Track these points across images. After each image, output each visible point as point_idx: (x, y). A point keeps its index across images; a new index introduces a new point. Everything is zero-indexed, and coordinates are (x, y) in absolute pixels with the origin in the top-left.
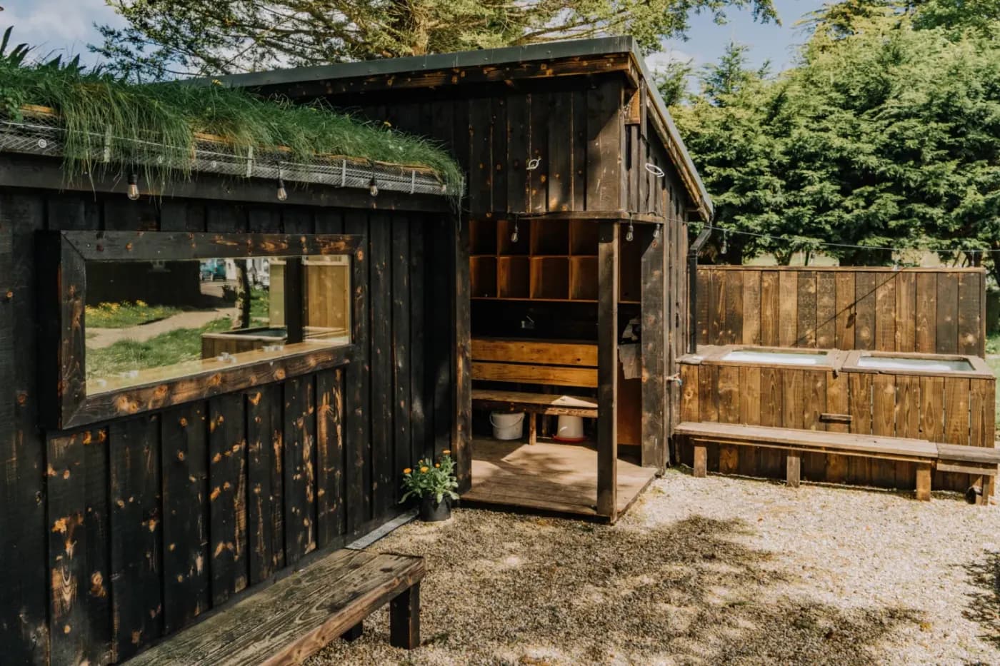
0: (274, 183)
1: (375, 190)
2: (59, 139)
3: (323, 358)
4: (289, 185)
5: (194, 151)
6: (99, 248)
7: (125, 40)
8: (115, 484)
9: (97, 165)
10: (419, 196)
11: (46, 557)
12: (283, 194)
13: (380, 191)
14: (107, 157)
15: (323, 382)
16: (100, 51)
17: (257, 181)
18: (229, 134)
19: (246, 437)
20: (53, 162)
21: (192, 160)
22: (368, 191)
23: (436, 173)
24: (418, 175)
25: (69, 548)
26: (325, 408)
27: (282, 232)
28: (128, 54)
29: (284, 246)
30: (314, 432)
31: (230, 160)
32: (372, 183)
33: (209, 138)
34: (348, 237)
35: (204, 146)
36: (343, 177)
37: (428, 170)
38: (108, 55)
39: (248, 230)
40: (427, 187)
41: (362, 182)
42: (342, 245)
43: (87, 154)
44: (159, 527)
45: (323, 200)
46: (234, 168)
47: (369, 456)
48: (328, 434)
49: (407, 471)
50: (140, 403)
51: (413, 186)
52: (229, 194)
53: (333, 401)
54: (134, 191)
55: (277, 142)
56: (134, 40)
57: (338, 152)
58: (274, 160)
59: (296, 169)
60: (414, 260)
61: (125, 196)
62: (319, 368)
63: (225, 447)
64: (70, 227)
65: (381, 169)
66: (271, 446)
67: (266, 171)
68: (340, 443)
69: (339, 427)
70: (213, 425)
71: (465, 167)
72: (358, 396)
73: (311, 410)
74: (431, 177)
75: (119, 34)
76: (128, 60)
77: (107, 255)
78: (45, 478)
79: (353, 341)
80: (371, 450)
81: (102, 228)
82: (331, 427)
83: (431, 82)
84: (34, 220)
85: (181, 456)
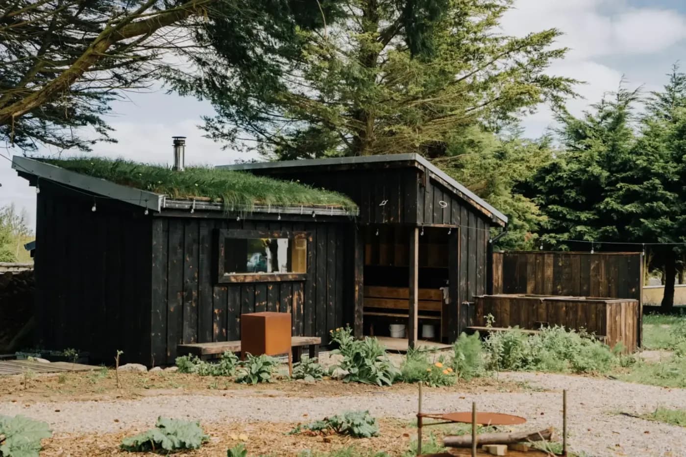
0: (277, 214)
1: (314, 216)
2: (222, 206)
3: (294, 276)
4: (282, 215)
5: (253, 206)
6: (228, 234)
7: (216, 123)
8: (229, 304)
9: (230, 211)
10: (334, 216)
11: (213, 320)
12: (279, 218)
13: (316, 215)
14: (232, 209)
15: (295, 287)
16: (203, 128)
17: (271, 214)
18: (264, 201)
19: (267, 300)
20: (220, 212)
21: (253, 209)
22: (311, 215)
23: (343, 207)
24: (334, 208)
25: (218, 318)
26: (296, 297)
27: (281, 230)
28: (217, 129)
29: (281, 235)
30: (291, 304)
31: (262, 208)
32: (313, 212)
33: (258, 202)
34: (305, 232)
35: (256, 204)
36: (302, 211)
37: (340, 206)
38: (207, 130)
39: (269, 229)
40: (338, 213)
41: (310, 212)
42: (303, 235)
43: (228, 209)
44: (240, 321)
45: (295, 219)
46: (264, 210)
47: (315, 320)
48: (297, 307)
49: (331, 331)
50: (237, 280)
51: (332, 213)
52: (263, 218)
53: (299, 295)
54: (238, 219)
55: (278, 201)
56: (220, 122)
57: (299, 202)
58: (277, 207)
59: (284, 209)
60: (338, 243)
61: (236, 219)
62: (293, 280)
63: (261, 302)
64: (222, 228)
65: (318, 207)
66: (275, 306)
67: (274, 211)
68: (302, 312)
69: (302, 306)
70: (256, 293)
71: (358, 203)
72: (310, 295)
73: (291, 297)
74: (341, 208)
75: (213, 120)
76: (217, 133)
77: (230, 236)
78: (213, 296)
79: (307, 272)
80: (316, 319)
81: (228, 228)
82: (298, 305)
83: (344, 168)
84: (213, 227)
85: (247, 301)
